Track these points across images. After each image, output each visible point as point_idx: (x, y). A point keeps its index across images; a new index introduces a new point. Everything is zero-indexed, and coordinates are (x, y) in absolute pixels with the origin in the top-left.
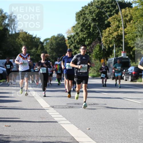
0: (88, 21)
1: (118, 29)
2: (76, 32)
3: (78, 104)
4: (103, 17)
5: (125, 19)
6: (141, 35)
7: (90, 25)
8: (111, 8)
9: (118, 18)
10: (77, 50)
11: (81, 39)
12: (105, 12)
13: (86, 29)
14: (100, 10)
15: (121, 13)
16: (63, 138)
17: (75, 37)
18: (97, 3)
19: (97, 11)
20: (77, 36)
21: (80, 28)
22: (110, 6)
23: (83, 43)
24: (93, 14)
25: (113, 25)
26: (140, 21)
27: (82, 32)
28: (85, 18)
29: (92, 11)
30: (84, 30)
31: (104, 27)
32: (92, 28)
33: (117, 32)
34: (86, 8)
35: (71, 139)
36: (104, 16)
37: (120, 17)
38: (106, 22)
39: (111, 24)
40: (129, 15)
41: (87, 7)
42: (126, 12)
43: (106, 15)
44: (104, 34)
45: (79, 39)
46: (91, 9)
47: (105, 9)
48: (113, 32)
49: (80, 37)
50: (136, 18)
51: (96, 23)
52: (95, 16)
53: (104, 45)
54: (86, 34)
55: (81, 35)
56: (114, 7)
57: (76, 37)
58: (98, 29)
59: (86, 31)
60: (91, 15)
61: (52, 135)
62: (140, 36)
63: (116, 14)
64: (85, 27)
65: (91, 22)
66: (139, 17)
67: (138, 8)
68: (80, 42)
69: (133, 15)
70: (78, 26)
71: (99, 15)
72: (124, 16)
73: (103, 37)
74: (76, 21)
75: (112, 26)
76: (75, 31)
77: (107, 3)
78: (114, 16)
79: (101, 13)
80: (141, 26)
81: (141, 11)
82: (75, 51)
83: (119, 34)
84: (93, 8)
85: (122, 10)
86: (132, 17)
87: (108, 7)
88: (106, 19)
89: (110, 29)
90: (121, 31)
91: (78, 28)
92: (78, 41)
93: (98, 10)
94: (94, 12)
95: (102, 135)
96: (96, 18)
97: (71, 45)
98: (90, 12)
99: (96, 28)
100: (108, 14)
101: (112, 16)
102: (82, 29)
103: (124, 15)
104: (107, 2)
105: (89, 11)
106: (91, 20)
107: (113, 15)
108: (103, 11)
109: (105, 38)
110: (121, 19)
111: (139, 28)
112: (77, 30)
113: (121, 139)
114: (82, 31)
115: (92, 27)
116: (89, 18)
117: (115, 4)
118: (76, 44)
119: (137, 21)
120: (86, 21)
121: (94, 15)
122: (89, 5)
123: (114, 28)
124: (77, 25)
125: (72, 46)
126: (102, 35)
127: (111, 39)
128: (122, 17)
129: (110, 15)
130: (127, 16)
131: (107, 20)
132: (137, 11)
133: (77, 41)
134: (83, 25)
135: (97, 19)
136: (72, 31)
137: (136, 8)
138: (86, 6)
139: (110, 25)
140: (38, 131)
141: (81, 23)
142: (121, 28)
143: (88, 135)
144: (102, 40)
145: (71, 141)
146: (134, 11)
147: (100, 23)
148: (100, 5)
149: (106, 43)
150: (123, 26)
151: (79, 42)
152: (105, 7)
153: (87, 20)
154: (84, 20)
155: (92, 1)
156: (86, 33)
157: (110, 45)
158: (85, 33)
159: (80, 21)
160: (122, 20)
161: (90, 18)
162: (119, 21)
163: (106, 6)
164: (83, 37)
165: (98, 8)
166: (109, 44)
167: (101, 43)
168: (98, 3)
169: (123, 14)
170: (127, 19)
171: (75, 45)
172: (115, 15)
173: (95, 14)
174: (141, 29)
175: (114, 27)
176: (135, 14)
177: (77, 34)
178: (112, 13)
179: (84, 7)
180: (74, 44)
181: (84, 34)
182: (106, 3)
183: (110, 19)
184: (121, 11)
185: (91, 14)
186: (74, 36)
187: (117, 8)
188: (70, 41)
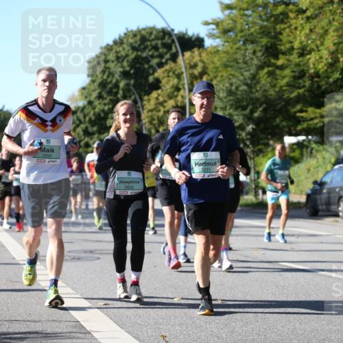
0: (113, 76)
1: (176, 94)
2: (88, 99)
3: (91, 252)
4: (145, 69)
5: (191, 71)
6: (224, 106)
7: (117, 85)
8: (161, 50)
9: (176, 70)
10: (90, 137)
11: (99, 114)
12: (150, 58)
13: (110, 92)
14: (139, 53)
15: (184, 60)
16: (57, 324)
17: (86, 111)
18: (132, 38)
19: (133, 56)
20: (90, 108)
21: (97, 92)
22: (160, 46)
23: (104, 122)
24: (123, 61)
25: (166, 85)
26: (222, 76)
27: (101, 100)
28: (107, 70)
29: (122, 56)
30: (105, 96)
31: (147, 88)
32: (121, 92)
33: (175, 100)
34: (108, 49)
35: (75, 327)
36: (146, 66)
37: (180, 68)
38: (151, 79)
39: (160, 82)
40: (200, 65)
41: (112, 46)
42: (193, 58)
43: (151, 63)
44: (147, 105)
45: (94, 114)
46: (120, 52)
47: (150, 51)
48: (166, 99)
49: (97, 110)
50: (214, 70)
51: (130, 80)
52: (129, 66)
53: (148, 128)
54: (109, 104)
55: (99, 106)
56: (168, 47)
57: (88, 111)
58: (134, 94)
59: (109, 98)
60: (119, 65)
61: (33, 317)
62: (222, 109)
63: (172, 63)
64: (108, 89)
65: (119, 78)
66: (220, 69)
67: (220, 49)
68: (98, 121)
69: (209, 64)
70: (92, 87)
71: (136, 64)
72: (188, 66)
73: (145, 111)
74: (89, 76)
75: (163, 87)
76: (86, 97)
77: (153, 40)
78: (167, 67)
79: (140, 60)
80: (225, 88)
81: (225, 55)
82: (87, 139)
83: (179, 104)
84: (124, 49)
85: (185, 53)
86: (207, 68)
87: (156, 48)
88: (151, 71)
89: (159, 95)
90: (183, 97)
91: (94, 91)
92: (93, 118)
93: (135, 53)
94: (127, 59)
95: (140, 317)
96: (130, 70)
97: (78, 126)
98: (118, 58)
99: (129, 91)
100: (155, 61)
101: (163, 67)
102: (100, 93)
103: (190, 64)
104: (153, 37)
105: (115, 55)
106: (119, 73)
107: (166, 63)
108: (144, 55)
109: (150, 113)
110: (182, 73)
111: (221, 91)
112: (91, 95)
113: (181, 325)
114: (100, 97)
115: (123, 90)
116: (115, 69)
117: (169, 41)
118: (89, 125)
119: (215, 77)
120: (108, 76)
121: (125, 64)
122: (115, 42)
123: (169, 91)
124: (89, 84)
125: (79, 130)
126: (143, 107)
127: (161, 114)
128: (186, 67)
129: (161, 65)
130: (195, 66)
131: (153, 74)
132: (217, 55)
133: (90, 119)
134: (103, 85)
135: (132, 72)
136: (79, 97)
137: (215, 50)
138: (108, 45)
139: (161, 85)
140: (5, 309)
141: (99, 81)
142: (182, 92)
143: (111, 318)
144: (143, 116)
145: (75, 330)
146: (210, 55)
147: (139, 81)
148: (139, 43)
149: (151, 122)
150: (186, 86)
151: (94, 121)
152: (150, 48)
153: (111, 74)
154: (104, 74)
155: (123, 35)
156: (110, 102)
157: (159, 127)
158: (106, 101)
159: (97, 76)
160: (185, 75)
161: (117, 69)
162: (179, 76)
163: (151, 45)
164: (103, 111)
165: (134, 48)
166: (157, 126)
167: (141, 124)
168: (135, 39)
169: (187, 61)
170: (196, 72)
171: (87, 128)
172: (170, 65)
173: (127, 61)
174: (225, 95)
175: (167, 90)
176: (213, 63)
177: (90, 103)
178: (164, 60)
179: (105, 48)
180: (83, 126)
181: (105, 104)
182: (151, 39)
183: (159, 73)
184: (183, 55)
185: (118, 62)
186: (84, 108)
187: (174, 50)
188: (75, 118)
